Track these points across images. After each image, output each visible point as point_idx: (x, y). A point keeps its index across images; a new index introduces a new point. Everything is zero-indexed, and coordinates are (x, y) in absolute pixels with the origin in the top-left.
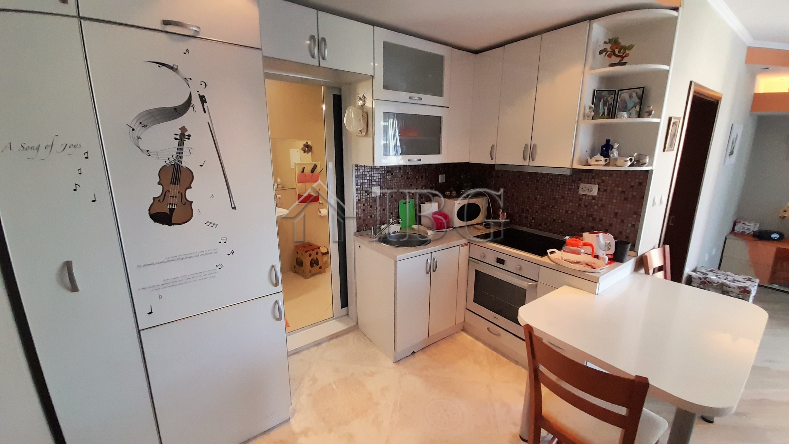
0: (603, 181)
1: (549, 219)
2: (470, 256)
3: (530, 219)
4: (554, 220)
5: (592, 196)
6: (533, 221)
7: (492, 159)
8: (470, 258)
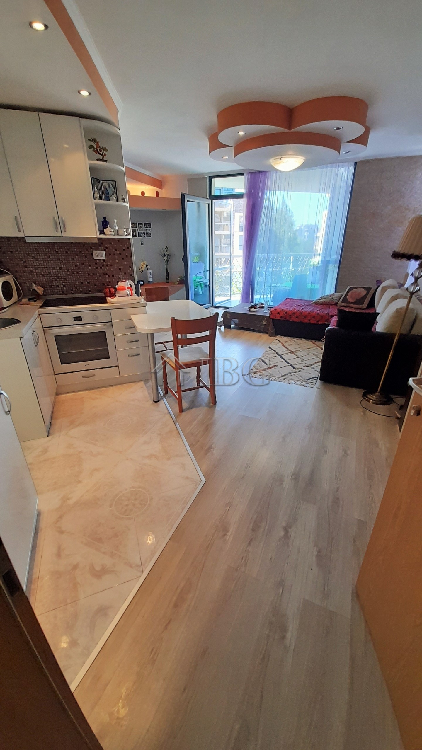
0: (107, 248)
1: (77, 283)
2: (44, 326)
3: (61, 287)
4: (82, 283)
5: (103, 259)
6: (65, 288)
7: (19, 231)
8: (44, 328)
